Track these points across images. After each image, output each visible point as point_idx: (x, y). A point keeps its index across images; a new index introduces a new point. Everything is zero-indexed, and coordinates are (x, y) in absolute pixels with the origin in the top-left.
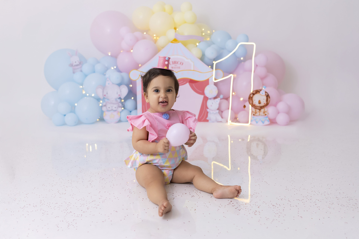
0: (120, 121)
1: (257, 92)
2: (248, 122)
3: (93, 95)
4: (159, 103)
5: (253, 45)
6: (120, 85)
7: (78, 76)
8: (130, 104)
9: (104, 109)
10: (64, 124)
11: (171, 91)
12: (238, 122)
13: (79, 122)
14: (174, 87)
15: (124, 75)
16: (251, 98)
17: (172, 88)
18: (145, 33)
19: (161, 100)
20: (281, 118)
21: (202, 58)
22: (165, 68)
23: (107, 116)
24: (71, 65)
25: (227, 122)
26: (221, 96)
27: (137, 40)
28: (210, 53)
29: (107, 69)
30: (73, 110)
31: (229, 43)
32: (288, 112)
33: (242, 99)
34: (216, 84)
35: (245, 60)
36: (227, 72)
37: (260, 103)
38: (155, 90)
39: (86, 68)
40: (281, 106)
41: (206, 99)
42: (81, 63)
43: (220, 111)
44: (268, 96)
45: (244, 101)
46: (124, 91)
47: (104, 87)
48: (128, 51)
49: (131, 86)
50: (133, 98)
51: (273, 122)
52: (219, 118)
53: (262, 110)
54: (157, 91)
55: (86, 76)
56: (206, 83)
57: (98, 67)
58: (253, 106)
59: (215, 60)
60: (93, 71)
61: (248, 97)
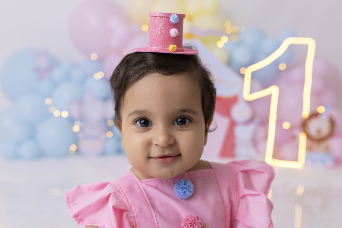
0: (103, 153)
1: (314, 115)
3: (65, 114)
5: (306, 47)
6: (105, 99)
7: (44, 86)
9: (81, 136)
10: (16, 157)
11: (187, 121)
13: (40, 155)
14: (197, 108)
16: (304, 125)
18: (145, 28)
21: (230, 63)
22: (171, 48)
23: (85, 146)
24: (37, 70)
26: (257, 120)
27: (132, 35)
28: (240, 55)
29: (87, 76)
30: (32, 135)
33: (286, 125)
34: (249, 103)
35: (289, 69)
36: (265, 86)
37: (319, 131)
39: (57, 74)
41: (233, 124)
43: (255, 142)
44: (332, 123)
45: (292, 128)
47: (80, 102)
51: (339, 162)
52: (252, 153)
56: (234, 100)
58: (309, 137)
59: (246, 66)
60: (68, 78)
61: (298, 122)
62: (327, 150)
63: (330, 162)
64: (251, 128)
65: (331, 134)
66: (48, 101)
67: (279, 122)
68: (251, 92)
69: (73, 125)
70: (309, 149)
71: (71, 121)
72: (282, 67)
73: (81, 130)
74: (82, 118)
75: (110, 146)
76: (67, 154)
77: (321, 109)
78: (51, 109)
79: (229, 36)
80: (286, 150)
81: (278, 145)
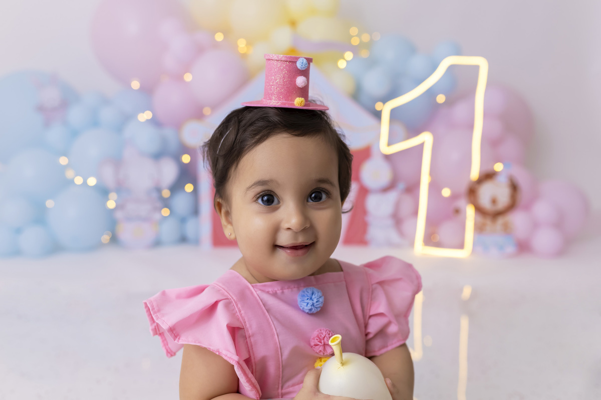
0: (157, 243)
1: (488, 176)
2: (461, 246)
3: (92, 181)
4: (275, 247)
5: (476, 68)
6: (158, 156)
7: (55, 134)
8: (182, 203)
9: (119, 215)
10: (16, 252)
11: (324, 196)
12: (438, 245)
13: (55, 248)
14: (335, 180)
15: (169, 133)
16: (472, 192)
17: (331, 183)
18: (219, 37)
19: (285, 239)
20: (545, 239)
21: (357, 95)
22: (298, 102)
23: (126, 232)
24: (41, 109)
25: (412, 244)
26: (401, 186)
27: (200, 50)
28: (374, 83)
29: (127, 118)
30: (40, 217)
31: (417, 63)
32: (559, 224)
33: (446, 192)
34: (387, 157)
35: (449, 103)
36: (414, 130)
37: (494, 201)
38: (263, 196)
39: (76, 115)
40: (542, 210)
41: (363, 192)
42: (64, 105)
43: (398, 220)
44: (514, 187)
45: (454, 197)
46: (169, 172)
47: (117, 162)
48: (178, 78)
49: (186, 159)
50: (189, 188)
51: (524, 247)
52: (394, 236)
53: (501, 221)
54: (269, 198)
55: (74, 134)
56: (366, 153)
57: (107, 115)
58: (479, 210)
59: (385, 100)
60: (94, 123)
61: (463, 187)
62: (507, 229)
63: (511, 249)
64: (392, 196)
65: (512, 206)
66: (63, 161)
67: (435, 187)
68: (389, 144)
69: (108, 200)
70: (479, 229)
71: (103, 191)
72: (441, 99)
73: (119, 207)
74: (120, 188)
75: (168, 230)
76: (98, 246)
77: (499, 167)
78: (70, 174)
79: (355, 50)
80: (446, 231)
81: (433, 223)
